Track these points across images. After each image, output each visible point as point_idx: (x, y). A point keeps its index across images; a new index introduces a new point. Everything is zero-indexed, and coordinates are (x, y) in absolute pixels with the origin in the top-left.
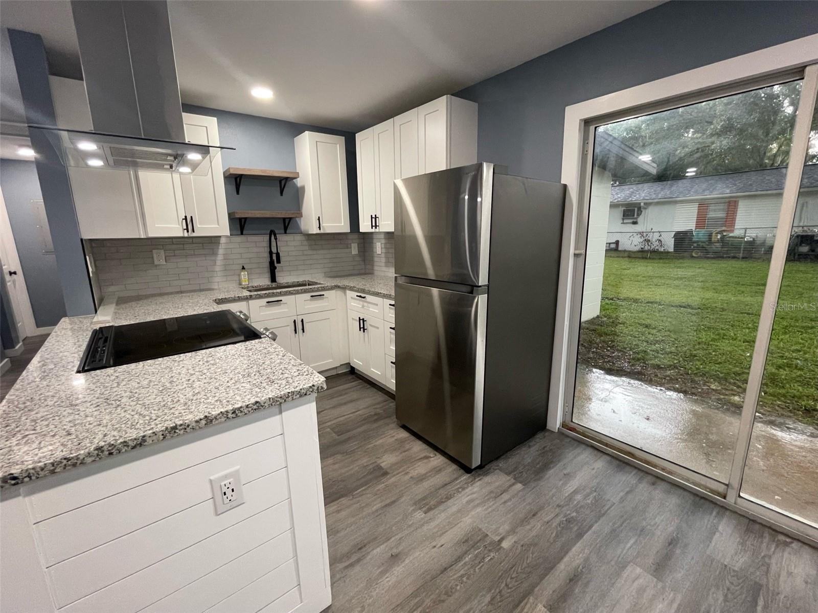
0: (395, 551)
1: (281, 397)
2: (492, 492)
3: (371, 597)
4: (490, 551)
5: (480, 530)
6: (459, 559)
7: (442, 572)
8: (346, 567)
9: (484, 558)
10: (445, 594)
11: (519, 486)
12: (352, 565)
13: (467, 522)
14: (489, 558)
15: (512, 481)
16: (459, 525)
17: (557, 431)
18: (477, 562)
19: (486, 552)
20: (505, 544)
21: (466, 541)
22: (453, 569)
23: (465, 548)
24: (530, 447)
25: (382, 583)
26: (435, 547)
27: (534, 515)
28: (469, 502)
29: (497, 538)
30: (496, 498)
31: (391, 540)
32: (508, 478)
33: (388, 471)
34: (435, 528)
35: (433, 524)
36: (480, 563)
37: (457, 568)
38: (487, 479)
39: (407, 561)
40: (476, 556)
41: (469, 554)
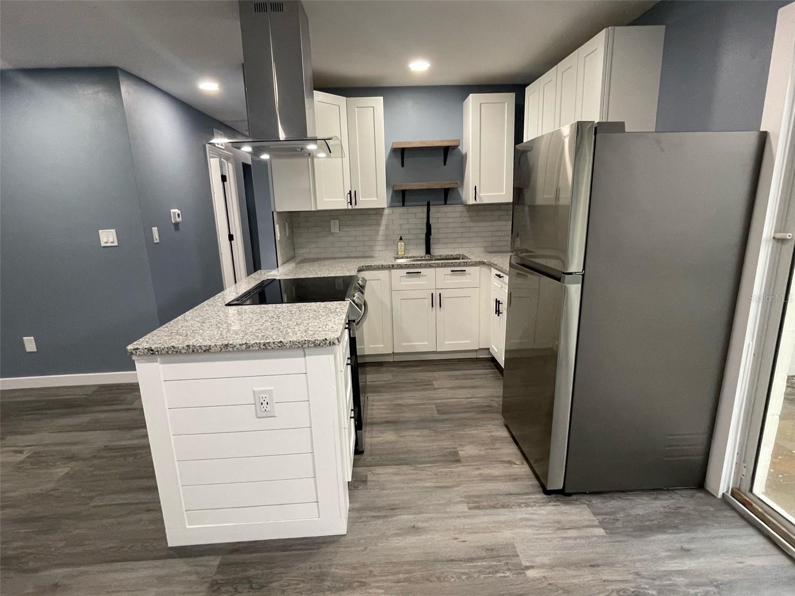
0: (419, 524)
1: (299, 343)
2: (559, 522)
3: (376, 545)
4: (509, 569)
5: (515, 548)
6: (472, 560)
7: (447, 561)
8: (373, 517)
9: (497, 572)
10: (437, 577)
11: (600, 531)
12: (378, 517)
13: (505, 535)
14: (503, 575)
15: (596, 523)
16: (495, 534)
17: (720, 496)
18: (488, 571)
19: (504, 568)
20: (530, 573)
21: (492, 550)
22: (459, 564)
23: (484, 554)
24: (656, 499)
25: (391, 541)
26: (457, 539)
27: (592, 566)
28: (522, 520)
29: (525, 563)
30: (559, 529)
31: (422, 515)
32: (593, 518)
33: (462, 460)
34: (468, 524)
35: (469, 521)
36: (489, 573)
37: (463, 565)
38: (564, 508)
39: (423, 537)
40: (491, 567)
41: (485, 561)
